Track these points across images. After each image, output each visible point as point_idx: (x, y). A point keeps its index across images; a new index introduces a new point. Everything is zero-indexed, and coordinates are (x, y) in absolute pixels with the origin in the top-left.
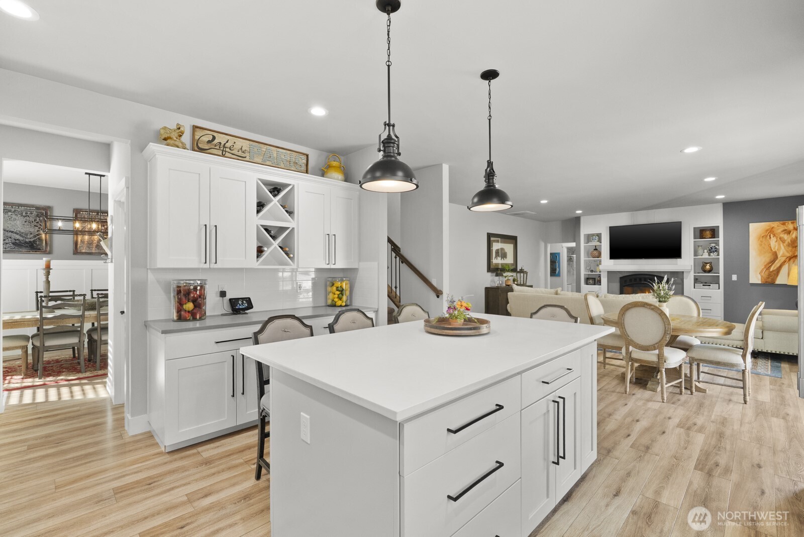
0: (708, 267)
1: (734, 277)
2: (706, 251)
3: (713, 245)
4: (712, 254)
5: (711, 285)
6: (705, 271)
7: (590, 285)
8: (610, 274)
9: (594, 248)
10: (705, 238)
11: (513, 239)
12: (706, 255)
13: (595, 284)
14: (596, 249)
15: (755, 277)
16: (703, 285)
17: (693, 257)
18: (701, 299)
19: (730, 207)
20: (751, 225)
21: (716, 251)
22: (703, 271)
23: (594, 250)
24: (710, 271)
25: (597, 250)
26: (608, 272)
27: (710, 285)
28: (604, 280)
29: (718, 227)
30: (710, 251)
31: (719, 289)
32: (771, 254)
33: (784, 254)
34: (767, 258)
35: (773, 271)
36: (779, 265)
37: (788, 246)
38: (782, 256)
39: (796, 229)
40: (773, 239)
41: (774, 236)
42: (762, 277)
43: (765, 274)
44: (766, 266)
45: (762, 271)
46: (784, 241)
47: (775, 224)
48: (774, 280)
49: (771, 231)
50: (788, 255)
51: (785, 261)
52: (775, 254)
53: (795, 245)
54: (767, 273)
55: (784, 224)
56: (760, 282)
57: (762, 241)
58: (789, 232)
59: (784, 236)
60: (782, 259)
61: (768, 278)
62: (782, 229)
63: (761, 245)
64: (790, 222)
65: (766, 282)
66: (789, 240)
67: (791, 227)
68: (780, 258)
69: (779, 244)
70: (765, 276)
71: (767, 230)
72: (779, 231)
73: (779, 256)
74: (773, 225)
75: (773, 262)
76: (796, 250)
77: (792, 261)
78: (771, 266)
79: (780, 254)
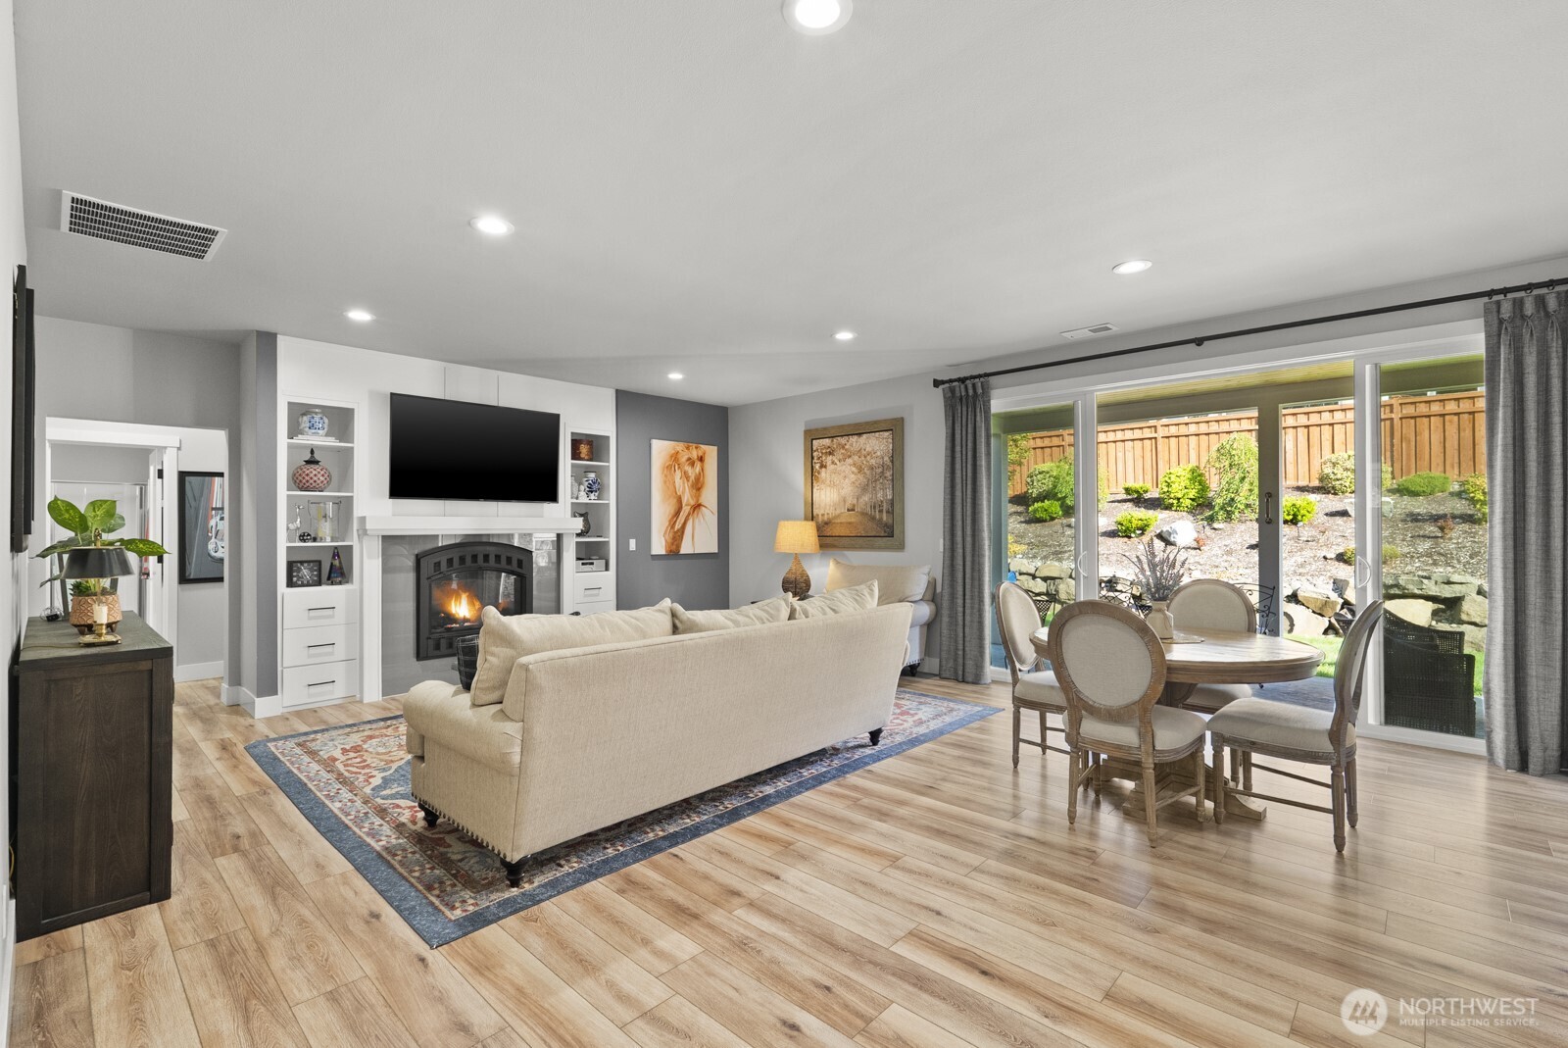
1: (633, 544)
2: (582, 488)
3: (595, 475)
4: (592, 496)
7: (303, 585)
9: (308, 457)
10: (583, 459)
12: (583, 497)
13: (319, 583)
14: (312, 462)
16: (583, 564)
17: (570, 500)
18: (585, 596)
20: (653, 442)
21: (600, 489)
23: (308, 462)
24: (586, 531)
25: (317, 462)
26: (384, 538)
27: (592, 564)
28: (368, 566)
29: (608, 437)
30: (591, 490)
31: (607, 569)
32: (675, 500)
33: (688, 500)
34: (670, 509)
35: (678, 530)
36: (683, 521)
37: (692, 486)
38: (686, 505)
39: (701, 459)
40: (678, 473)
41: (679, 468)
42: (666, 541)
43: (669, 537)
44: (670, 521)
45: (665, 533)
46: (688, 478)
47: (680, 446)
48: (678, 547)
49: (675, 457)
50: (692, 502)
51: (689, 514)
52: (679, 500)
53: (698, 486)
54: (671, 535)
55: (688, 448)
56: (664, 553)
57: (666, 476)
58: (692, 464)
59: (688, 468)
60: (686, 510)
61: (673, 544)
62: (686, 457)
63: (665, 482)
64: (694, 445)
65: (671, 551)
66: (692, 478)
67: (694, 454)
68: (684, 508)
69: (684, 483)
70: (670, 541)
71: (672, 456)
72: (684, 459)
73: (684, 504)
74: (677, 448)
75: (677, 513)
76: (699, 495)
77: (695, 512)
78: (675, 521)
79: (684, 501)
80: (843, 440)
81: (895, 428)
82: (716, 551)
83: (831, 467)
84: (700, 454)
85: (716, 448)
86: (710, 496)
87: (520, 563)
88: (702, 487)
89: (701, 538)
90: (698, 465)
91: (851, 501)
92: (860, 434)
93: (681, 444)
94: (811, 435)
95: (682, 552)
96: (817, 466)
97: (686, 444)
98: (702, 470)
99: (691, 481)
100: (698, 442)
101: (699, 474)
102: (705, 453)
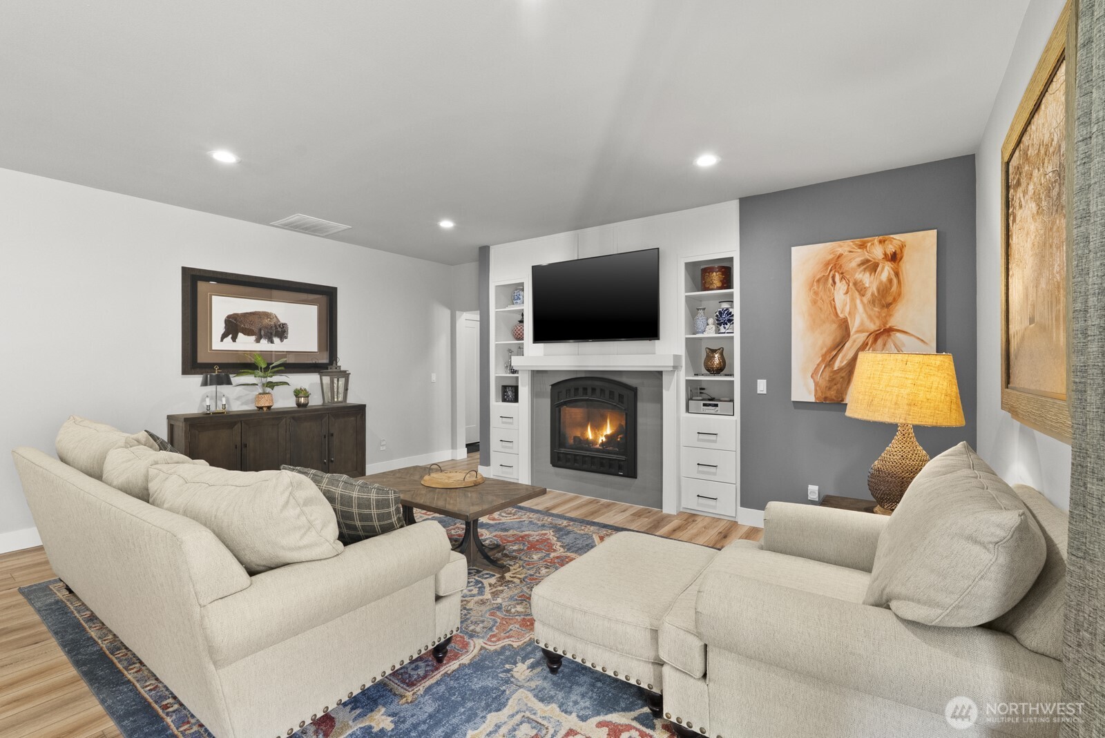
0: (716, 360)
1: (762, 387)
2: (711, 321)
3: (723, 306)
4: (721, 329)
5: (719, 403)
6: (710, 371)
8: (537, 374)
9: (520, 318)
10: (710, 289)
11: (326, 297)
12: (710, 332)
13: (511, 400)
15: (803, 389)
16: (704, 405)
17: (684, 336)
18: (699, 440)
19: (753, 209)
20: (795, 250)
21: (729, 321)
22: (708, 370)
23: (520, 321)
24: (719, 371)
26: (533, 371)
27: (716, 405)
28: (524, 392)
29: (731, 258)
31: (732, 414)
32: (834, 326)
33: (862, 323)
34: (827, 336)
35: (840, 369)
36: (850, 355)
37: (873, 302)
38: (858, 332)
39: (894, 258)
40: (841, 286)
41: (843, 278)
42: (816, 384)
43: (824, 377)
44: (824, 356)
45: (817, 370)
46: (861, 290)
47: (844, 247)
48: (841, 393)
49: (835, 267)
50: (873, 327)
51: (865, 345)
52: (844, 327)
53: (886, 299)
54: (827, 375)
55: (862, 246)
56: (812, 399)
57: (816, 293)
58: (872, 267)
59: (866, 279)
60: (857, 338)
61: (829, 389)
62: (859, 260)
63: (814, 302)
64: (876, 239)
65: (826, 398)
66: (874, 289)
67: (877, 252)
68: (853, 336)
69: (853, 300)
70: (823, 383)
71: (827, 264)
72: (854, 264)
73: (853, 331)
74: (840, 251)
75: (839, 345)
76: (889, 315)
77: (880, 341)
78: (836, 355)
79: (854, 326)
84: (891, 249)
85: (934, 231)
86: (914, 314)
88: (895, 300)
90: (886, 271)
91: (1032, 293)
93: (849, 242)
94: (1006, 153)
97: (858, 241)
98: (897, 274)
99: (869, 295)
100: (884, 233)
101: (890, 281)
102: (902, 247)
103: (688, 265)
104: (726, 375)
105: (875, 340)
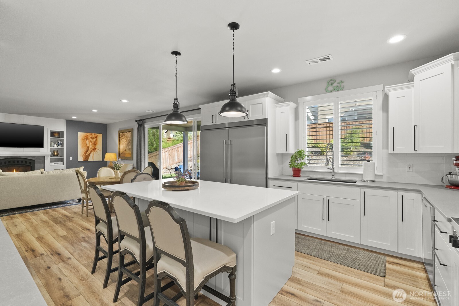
0: (56, 153)
1: (71, 159)
2: (55, 144)
3: (59, 141)
4: (59, 146)
6: (55, 156)
10: (55, 137)
12: (56, 147)
15: (80, 159)
16: (55, 163)
17: (49, 148)
19: (70, 123)
20: (79, 133)
21: (61, 145)
22: (54, 155)
24: (57, 155)
27: (58, 163)
29: (63, 132)
30: (58, 145)
31: (63, 165)
32: (86, 148)
33: (91, 147)
34: (85, 149)
35: (87, 155)
36: (89, 153)
37: (93, 144)
39: (96, 137)
40: (88, 141)
41: (88, 139)
42: (83, 158)
43: (84, 157)
44: (84, 153)
45: (83, 155)
46: (91, 142)
47: (88, 134)
48: (88, 159)
49: (87, 137)
50: (93, 148)
51: (92, 151)
52: (88, 148)
53: (95, 144)
55: (91, 134)
56: (82, 161)
57: (83, 141)
58: (93, 138)
59: (92, 140)
60: (90, 150)
61: (85, 158)
62: (91, 137)
63: (83, 143)
65: (85, 160)
67: (94, 136)
69: (90, 143)
70: (84, 158)
71: (85, 136)
72: (90, 137)
73: (90, 149)
74: (87, 135)
75: (87, 151)
76: (95, 146)
77: (94, 150)
78: (86, 153)
79: (90, 148)
80: (124, 133)
81: (132, 131)
82: (102, 160)
83: (122, 140)
84: (96, 136)
85: (102, 134)
86: (99, 146)
87: (30, 163)
88: (96, 144)
89: (96, 156)
90: (95, 139)
91: (125, 148)
92: (127, 132)
93: (89, 133)
94: (120, 132)
95: (89, 160)
96: (120, 140)
97: (90, 133)
98: (97, 140)
99: (92, 143)
100: (95, 133)
101: (95, 141)
102: (97, 136)
103: (50, 131)
104: (59, 156)
105: (93, 150)
